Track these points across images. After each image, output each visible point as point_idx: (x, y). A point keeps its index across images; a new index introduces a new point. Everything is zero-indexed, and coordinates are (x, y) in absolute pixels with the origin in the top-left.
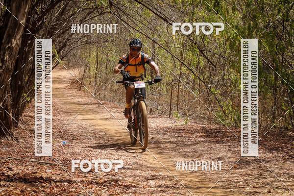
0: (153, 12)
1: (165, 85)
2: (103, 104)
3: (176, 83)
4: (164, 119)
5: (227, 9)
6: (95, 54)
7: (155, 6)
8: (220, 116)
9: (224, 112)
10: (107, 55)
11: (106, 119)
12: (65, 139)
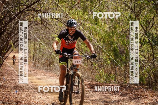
0: (64, 24)
2: (37, 71)
5: (101, 23)
6: (33, 45)
7: (65, 21)
8: (98, 78)
9: (100, 75)
10: (39, 45)
11: (39, 79)
12: (17, 90)
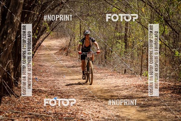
1: (136, 49)
3: (146, 48)
4: (136, 79)
12: (56, 96)
